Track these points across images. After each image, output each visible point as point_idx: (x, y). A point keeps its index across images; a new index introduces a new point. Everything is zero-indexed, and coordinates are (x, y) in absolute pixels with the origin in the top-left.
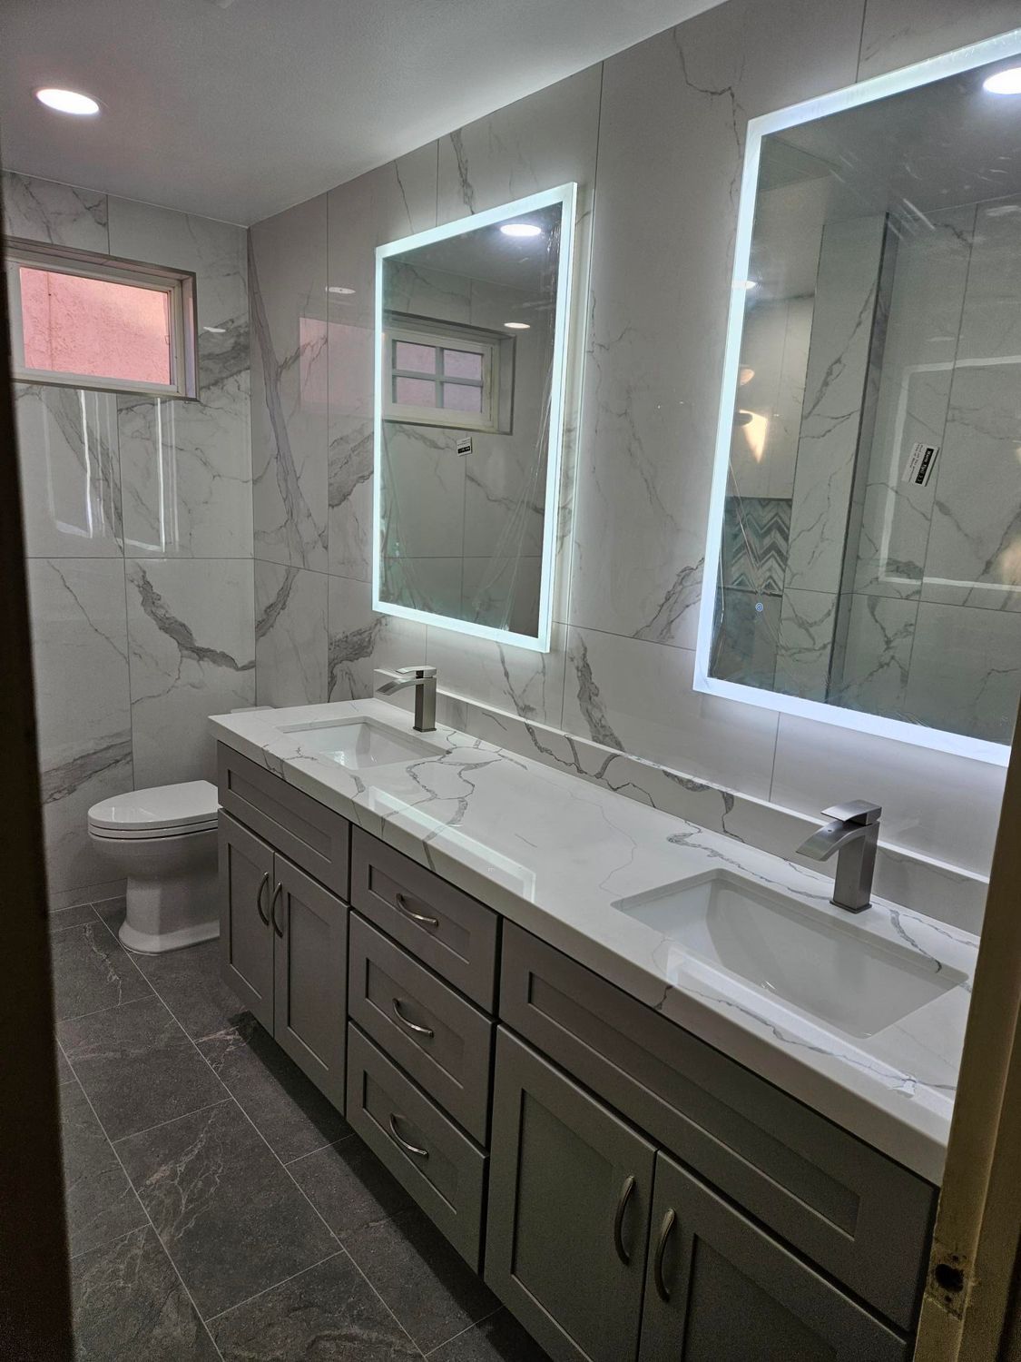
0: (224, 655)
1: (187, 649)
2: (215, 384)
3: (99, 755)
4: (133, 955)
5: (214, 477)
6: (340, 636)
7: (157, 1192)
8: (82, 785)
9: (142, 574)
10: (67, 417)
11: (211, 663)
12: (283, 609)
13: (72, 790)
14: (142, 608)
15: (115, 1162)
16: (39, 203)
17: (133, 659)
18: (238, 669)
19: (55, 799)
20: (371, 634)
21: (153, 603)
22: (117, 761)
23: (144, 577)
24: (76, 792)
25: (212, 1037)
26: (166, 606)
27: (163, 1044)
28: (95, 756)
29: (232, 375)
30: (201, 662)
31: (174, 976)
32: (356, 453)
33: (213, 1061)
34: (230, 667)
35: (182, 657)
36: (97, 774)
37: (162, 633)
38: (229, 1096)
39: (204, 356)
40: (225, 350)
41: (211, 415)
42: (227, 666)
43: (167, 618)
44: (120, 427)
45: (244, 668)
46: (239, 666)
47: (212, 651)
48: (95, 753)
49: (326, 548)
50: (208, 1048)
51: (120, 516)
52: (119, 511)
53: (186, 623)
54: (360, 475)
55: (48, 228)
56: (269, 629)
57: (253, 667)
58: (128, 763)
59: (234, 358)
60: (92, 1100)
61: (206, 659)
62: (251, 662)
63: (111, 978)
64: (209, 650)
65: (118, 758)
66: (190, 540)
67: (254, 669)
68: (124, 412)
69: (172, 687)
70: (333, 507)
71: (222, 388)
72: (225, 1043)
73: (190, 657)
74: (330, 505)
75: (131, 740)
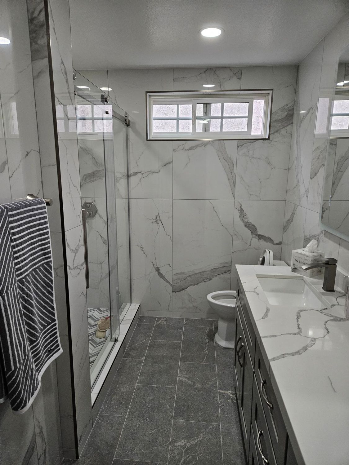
0: (269, 238)
1: (254, 234)
2: (277, 132)
3: (220, 269)
4: (217, 345)
5: (272, 168)
6: (308, 236)
7: (175, 451)
8: (214, 278)
9: (240, 206)
10: (220, 150)
11: (263, 241)
12: (292, 222)
13: (210, 279)
14: (239, 218)
15: (170, 428)
16: (218, 76)
17: (235, 237)
18: (274, 244)
19: (205, 282)
20: (319, 237)
21: (243, 217)
22: (226, 272)
23: (241, 207)
24: (211, 280)
25: (226, 392)
26: (248, 218)
27: (208, 386)
28: (219, 269)
29: (284, 127)
30: (259, 240)
31: (225, 359)
32: (322, 153)
33: (221, 403)
34: (272, 243)
35: (252, 237)
36: (219, 275)
37: (246, 228)
38: (219, 423)
39: (273, 121)
40: (282, 117)
41: (274, 144)
42: (270, 242)
43: (248, 223)
44: (238, 153)
45: (277, 244)
46: (275, 243)
47: (264, 236)
48: (218, 268)
49: (307, 197)
50: (222, 396)
51: (234, 185)
52: (235, 183)
53: (255, 225)
54: (322, 164)
55: (220, 84)
56: (287, 229)
57: (280, 244)
58: (229, 273)
59: (286, 120)
60: (177, 398)
61: (261, 239)
62: (280, 242)
63: (205, 351)
64: (263, 236)
65: (226, 271)
66: (260, 194)
67: (281, 245)
68: (240, 147)
69: (248, 248)
70: (311, 179)
71: (280, 133)
72: (229, 398)
73: (256, 238)
74: (310, 178)
75: (231, 265)
